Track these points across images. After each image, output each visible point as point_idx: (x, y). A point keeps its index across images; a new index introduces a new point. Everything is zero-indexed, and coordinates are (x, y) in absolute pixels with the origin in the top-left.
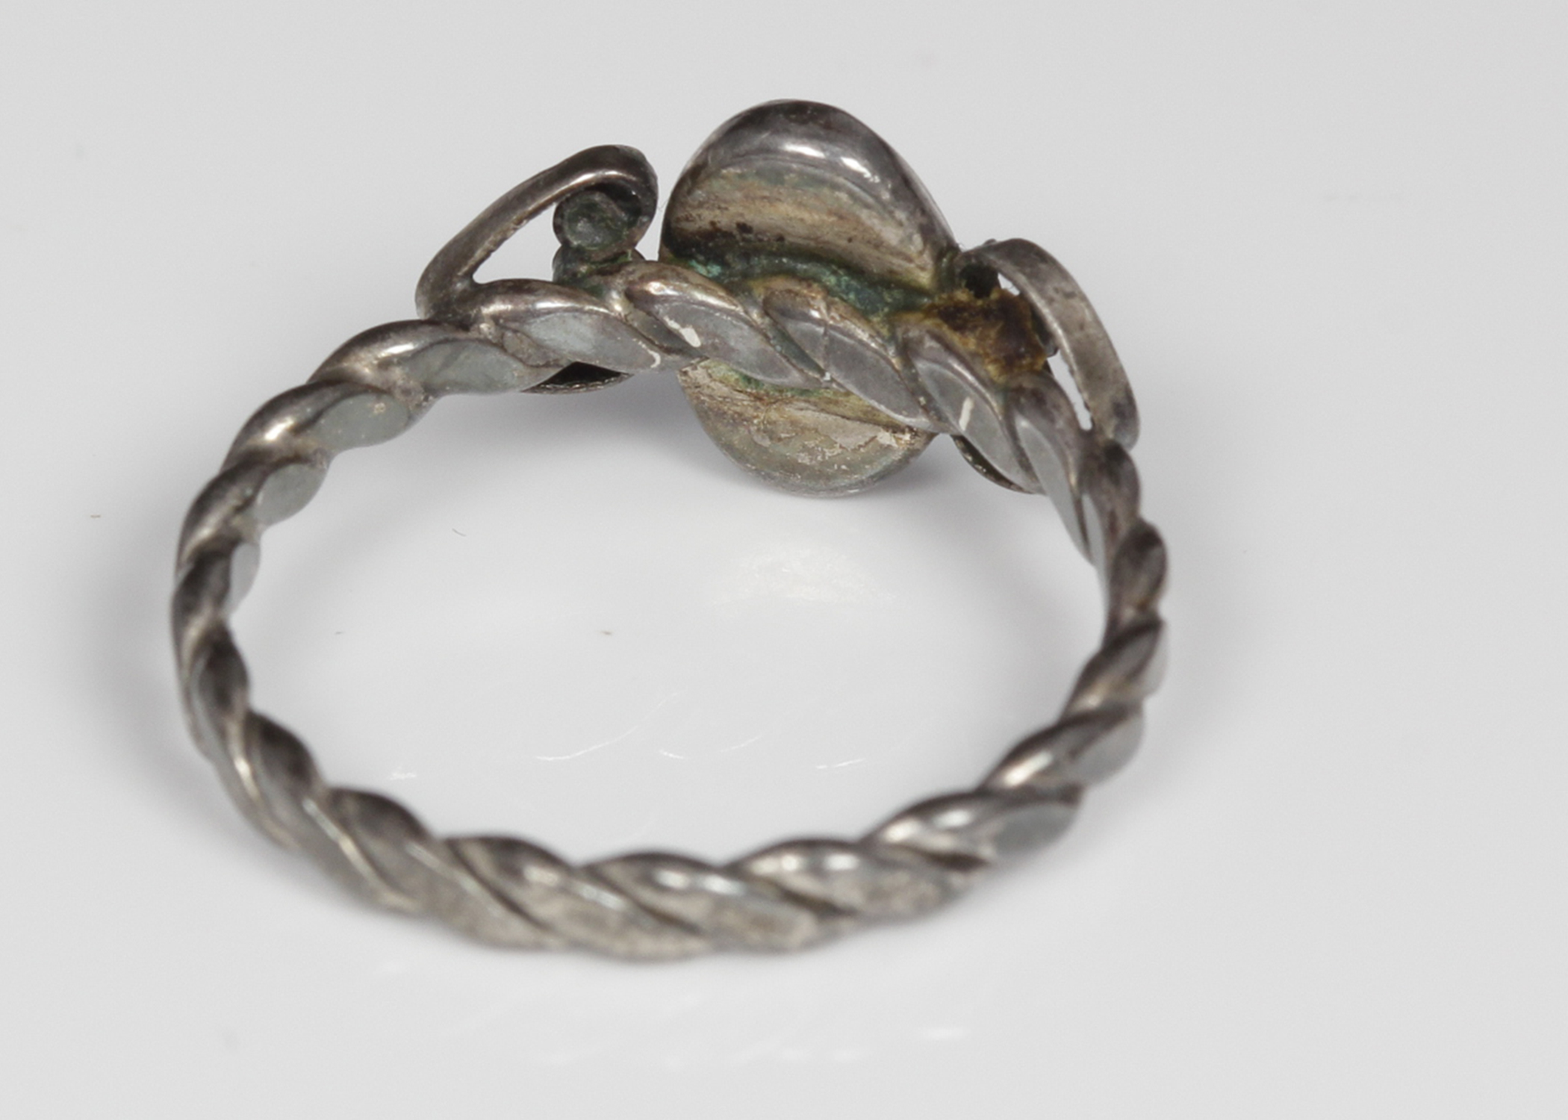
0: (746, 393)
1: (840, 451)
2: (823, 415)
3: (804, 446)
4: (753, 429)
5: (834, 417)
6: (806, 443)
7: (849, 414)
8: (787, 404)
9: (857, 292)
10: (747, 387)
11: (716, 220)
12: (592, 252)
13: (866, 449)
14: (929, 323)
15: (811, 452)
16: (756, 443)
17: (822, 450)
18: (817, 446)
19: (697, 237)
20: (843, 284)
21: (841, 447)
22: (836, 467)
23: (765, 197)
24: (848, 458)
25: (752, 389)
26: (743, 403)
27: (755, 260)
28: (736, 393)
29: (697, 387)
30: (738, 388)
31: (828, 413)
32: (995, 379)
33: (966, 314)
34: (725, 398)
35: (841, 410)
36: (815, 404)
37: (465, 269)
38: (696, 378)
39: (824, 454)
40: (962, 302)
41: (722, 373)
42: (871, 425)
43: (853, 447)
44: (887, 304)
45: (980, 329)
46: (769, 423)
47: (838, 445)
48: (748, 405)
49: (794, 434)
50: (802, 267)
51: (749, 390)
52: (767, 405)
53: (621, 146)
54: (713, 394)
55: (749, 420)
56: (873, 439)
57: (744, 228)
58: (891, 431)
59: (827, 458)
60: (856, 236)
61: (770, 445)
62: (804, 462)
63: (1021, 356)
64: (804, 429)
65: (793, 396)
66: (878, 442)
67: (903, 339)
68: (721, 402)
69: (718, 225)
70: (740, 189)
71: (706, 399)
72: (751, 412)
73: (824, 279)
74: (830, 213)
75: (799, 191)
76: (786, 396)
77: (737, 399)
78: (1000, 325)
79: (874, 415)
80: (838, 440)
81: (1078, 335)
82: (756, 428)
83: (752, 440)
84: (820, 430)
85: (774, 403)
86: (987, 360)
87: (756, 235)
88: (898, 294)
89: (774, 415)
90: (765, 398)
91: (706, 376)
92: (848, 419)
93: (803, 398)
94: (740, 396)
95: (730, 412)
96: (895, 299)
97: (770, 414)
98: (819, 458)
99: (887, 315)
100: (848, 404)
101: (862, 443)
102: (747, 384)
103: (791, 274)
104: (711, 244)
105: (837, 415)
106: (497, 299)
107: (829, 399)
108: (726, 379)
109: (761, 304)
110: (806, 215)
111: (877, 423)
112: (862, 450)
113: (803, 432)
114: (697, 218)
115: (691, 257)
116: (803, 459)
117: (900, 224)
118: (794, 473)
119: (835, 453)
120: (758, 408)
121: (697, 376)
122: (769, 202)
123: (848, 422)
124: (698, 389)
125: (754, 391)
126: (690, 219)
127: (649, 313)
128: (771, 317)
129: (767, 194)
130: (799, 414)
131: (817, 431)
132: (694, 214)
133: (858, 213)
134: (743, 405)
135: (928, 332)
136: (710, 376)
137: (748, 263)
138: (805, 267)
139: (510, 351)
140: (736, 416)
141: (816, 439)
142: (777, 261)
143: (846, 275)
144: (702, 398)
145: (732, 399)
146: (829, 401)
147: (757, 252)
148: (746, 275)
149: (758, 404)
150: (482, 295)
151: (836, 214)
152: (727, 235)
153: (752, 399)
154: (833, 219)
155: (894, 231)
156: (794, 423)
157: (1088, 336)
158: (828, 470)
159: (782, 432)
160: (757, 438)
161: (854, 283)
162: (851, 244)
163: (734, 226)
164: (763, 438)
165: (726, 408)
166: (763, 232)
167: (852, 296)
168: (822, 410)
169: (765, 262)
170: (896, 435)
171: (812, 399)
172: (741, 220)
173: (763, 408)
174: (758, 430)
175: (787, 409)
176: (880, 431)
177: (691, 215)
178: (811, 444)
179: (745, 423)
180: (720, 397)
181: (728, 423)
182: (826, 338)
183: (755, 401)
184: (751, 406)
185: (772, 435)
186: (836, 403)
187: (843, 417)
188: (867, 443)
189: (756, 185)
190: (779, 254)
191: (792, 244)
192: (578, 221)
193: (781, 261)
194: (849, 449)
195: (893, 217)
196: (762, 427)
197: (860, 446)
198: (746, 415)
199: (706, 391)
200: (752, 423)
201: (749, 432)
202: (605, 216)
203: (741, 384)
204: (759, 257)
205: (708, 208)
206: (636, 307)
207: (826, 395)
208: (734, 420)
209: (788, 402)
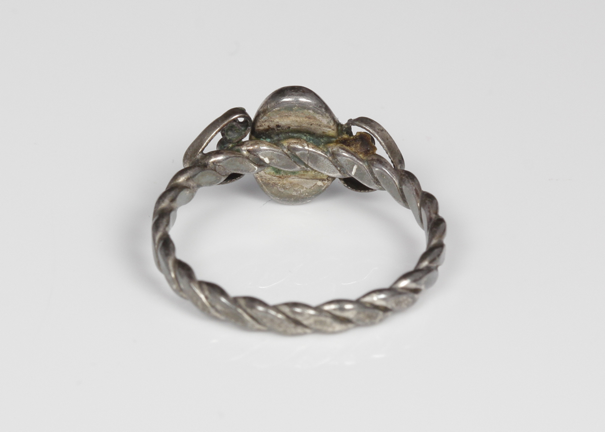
0: (276, 176)
1: (305, 189)
2: (300, 179)
3: (294, 190)
4: (279, 187)
5: (303, 179)
6: (295, 189)
7: (308, 178)
8: (289, 178)
9: (313, 140)
10: (276, 174)
11: (270, 125)
12: (233, 140)
13: (314, 187)
14: (339, 145)
15: (296, 191)
16: (279, 191)
17: (300, 190)
18: (298, 189)
19: (263, 131)
20: (308, 139)
21: (306, 188)
22: (304, 194)
23: (286, 116)
24: (308, 191)
25: (278, 175)
26: (275, 179)
27: (281, 136)
28: (273, 177)
29: (261, 177)
30: (274, 175)
31: (302, 178)
32: (363, 158)
33: (348, 141)
34: (270, 179)
35: (305, 177)
36: (298, 177)
37: (201, 150)
38: (261, 174)
39: (300, 191)
40: (346, 138)
41: (269, 171)
42: (315, 180)
43: (309, 188)
44: (322, 142)
45: (355, 145)
46: (283, 184)
47: (305, 188)
48: (277, 180)
49: (291, 186)
50: (295, 135)
51: (277, 175)
52: (283, 179)
53: (239, 107)
54: (266, 178)
55: (277, 184)
56: (316, 184)
57: (278, 126)
58: (321, 181)
59: (301, 192)
60: (313, 123)
61: (284, 191)
62: (294, 194)
63: (369, 151)
64: (294, 184)
65: (290, 175)
66: (317, 185)
67: (332, 151)
68: (269, 180)
69: (270, 126)
70: (279, 114)
71: (264, 180)
72: (278, 182)
73: (303, 138)
74: (306, 117)
75: (297, 112)
76: (289, 175)
77: (273, 179)
78: (361, 142)
79: (316, 177)
80: (305, 186)
81: (387, 141)
82: (279, 186)
83: (278, 190)
84: (299, 184)
85: (285, 178)
86: (359, 153)
87: (281, 128)
88: (325, 139)
89: (285, 182)
90: (282, 177)
91: (264, 173)
92: (308, 179)
93: (293, 175)
94: (274, 178)
95: (272, 183)
96: (324, 141)
97: (284, 181)
98: (299, 193)
99: (323, 145)
100: (307, 175)
101: (312, 186)
102: (276, 173)
103: (293, 138)
104: (267, 133)
105: (304, 178)
106: (213, 157)
107: (302, 174)
108: (270, 173)
109: (287, 147)
110: (298, 119)
111: (317, 179)
112: (312, 188)
113: (294, 185)
114: (264, 125)
115: (261, 137)
116: (294, 193)
117: (328, 117)
118: (291, 198)
119: (304, 190)
120: (280, 180)
121: (261, 173)
122: (287, 117)
123: (308, 180)
124: (262, 178)
125: (279, 175)
126: (262, 126)
127: (255, 155)
128: (290, 151)
129: (287, 114)
130: (292, 180)
131: (298, 184)
132: (263, 124)
133: (315, 116)
134: (275, 180)
135: (340, 148)
136: (265, 173)
137: (278, 136)
138: (296, 135)
139: (218, 171)
140: (273, 184)
141: (298, 187)
142: (287, 135)
143: (309, 136)
144: (263, 180)
145: (272, 179)
146: (302, 175)
147: (281, 133)
148: (279, 140)
149: (280, 179)
150: (208, 157)
151: (308, 118)
152: (273, 129)
153: (278, 178)
154: (307, 119)
155: (326, 120)
156: (291, 183)
157: (389, 142)
158: (302, 196)
159: (287, 186)
160: (280, 190)
161: (311, 138)
162: (312, 126)
163: (275, 126)
164: (282, 189)
165: (270, 182)
166: (284, 127)
167: (311, 142)
168: (300, 178)
169: (284, 135)
170: (323, 182)
171: (297, 175)
172: (277, 124)
173: (281, 180)
174: (280, 187)
175: (289, 179)
176: (318, 181)
177: (262, 125)
178: (296, 189)
179: (276, 185)
180: (268, 179)
181: (271, 186)
182: (308, 154)
183: (279, 178)
184: (278, 180)
185: (284, 188)
186: (304, 175)
187: (306, 179)
188: (314, 186)
189: (284, 112)
190: (288, 133)
191: (292, 129)
192: (228, 132)
193: (289, 135)
194: (308, 188)
195: (326, 116)
196: (281, 186)
197: (312, 187)
198: (277, 183)
199: (264, 178)
200: (278, 185)
201: (277, 188)
202: (236, 129)
203: (275, 174)
204: (282, 134)
205: (268, 122)
206: (250, 154)
207: (301, 173)
208: (273, 185)
209: (289, 177)
